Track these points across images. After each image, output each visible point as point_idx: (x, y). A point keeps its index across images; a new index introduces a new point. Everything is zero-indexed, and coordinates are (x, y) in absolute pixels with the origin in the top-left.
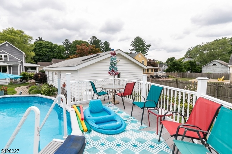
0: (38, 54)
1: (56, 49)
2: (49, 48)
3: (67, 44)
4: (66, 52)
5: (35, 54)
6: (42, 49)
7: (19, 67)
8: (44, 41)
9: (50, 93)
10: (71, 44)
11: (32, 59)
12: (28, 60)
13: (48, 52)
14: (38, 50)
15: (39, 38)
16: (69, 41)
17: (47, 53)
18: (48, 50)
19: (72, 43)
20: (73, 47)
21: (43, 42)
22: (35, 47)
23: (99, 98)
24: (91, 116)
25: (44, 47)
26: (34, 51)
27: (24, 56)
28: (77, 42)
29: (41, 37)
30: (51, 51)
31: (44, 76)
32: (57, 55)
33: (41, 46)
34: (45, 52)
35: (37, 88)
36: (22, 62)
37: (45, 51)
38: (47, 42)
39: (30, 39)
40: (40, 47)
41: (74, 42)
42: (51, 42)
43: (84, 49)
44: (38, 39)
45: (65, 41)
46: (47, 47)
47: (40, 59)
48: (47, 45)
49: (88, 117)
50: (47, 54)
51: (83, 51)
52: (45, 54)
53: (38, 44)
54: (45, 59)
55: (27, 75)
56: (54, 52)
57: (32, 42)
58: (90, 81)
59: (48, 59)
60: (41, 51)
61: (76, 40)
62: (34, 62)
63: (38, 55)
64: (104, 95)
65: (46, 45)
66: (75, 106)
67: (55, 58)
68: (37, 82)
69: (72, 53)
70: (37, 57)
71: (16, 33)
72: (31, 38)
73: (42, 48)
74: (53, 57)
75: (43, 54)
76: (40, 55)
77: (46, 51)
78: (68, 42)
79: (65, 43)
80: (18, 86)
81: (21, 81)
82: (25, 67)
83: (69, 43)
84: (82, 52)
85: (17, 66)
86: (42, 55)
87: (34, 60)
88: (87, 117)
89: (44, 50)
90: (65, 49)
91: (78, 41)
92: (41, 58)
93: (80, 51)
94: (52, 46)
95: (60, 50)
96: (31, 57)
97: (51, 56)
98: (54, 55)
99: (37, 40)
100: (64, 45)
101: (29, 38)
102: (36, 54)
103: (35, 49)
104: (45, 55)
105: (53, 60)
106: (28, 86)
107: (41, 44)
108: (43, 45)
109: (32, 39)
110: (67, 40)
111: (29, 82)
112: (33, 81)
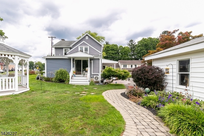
1: (122, 50)
2: (115, 51)
3: (132, 45)
4: (131, 53)
6: (109, 51)
8: (110, 44)
13: (114, 54)
15: (106, 42)
16: (133, 41)
17: (113, 55)
18: (114, 52)
19: (137, 43)
20: (138, 47)
25: (111, 50)
32: (122, 56)
33: (108, 49)
38: (113, 45)
40: (108, 50)
42: (116, 45)
46: (114, 49)
48: (114, 47)
65: (112, 47)
75: (109, 56)
76: (107, 58)
77: (113, 54)
78: (133, 43)
79: (129, 44)
85: (99, 59)
89: (110, 53)
90: (130, 50)
94: (117, 48)
95: (125, 51)
100: (128, 46)
104: (111, 57)
107: (108, 47)
108: (109, 48)
110: (131, 41)
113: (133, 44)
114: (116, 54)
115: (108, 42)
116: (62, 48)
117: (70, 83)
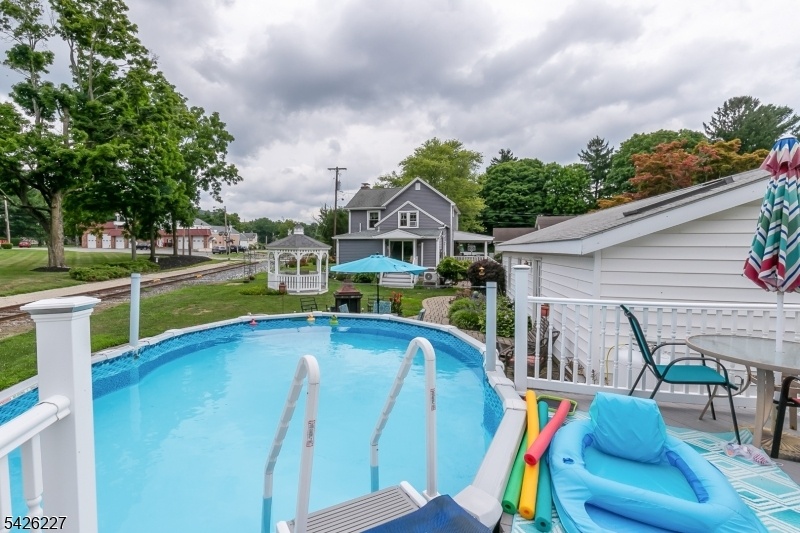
0: (496, 203)
1: (554, 179)
2: (529, 182)
3: (599, 156)
4: (594, 185)
5: (485, 203)
6: (508, 186)
7: (438, 244)
8: (515, 159)
9: (505, 328)
10: (614, 153)
11: (477, 218)
12: (468, 224)
13: (525, 194)
14: (496, 191)
15: (502, 152)
16: (605, 143)
17: (522, 198)
18: (525, 187)
19: (618, 148)
20: (621, 165)
21: (512, 164)
22: (489, 181)
23: (661, 391)
24: (578, 461)
25: (514, 179)
26: (484, 194)
27: (455, 212)
28: (642, 140)
29: (506, 150)
30: (536, 189)
31: (497, 273)
32: (556, 201)
33: (506, 178)
34: (515, 195)
35: (471, 306)
36: (447, 229)
37: (518, 192)
38: (526, 161)
39: (475, 162)
40: (503, 181)
41: (626, 147)
42: (536, 160)
43: (670, 167)
44: (499, 157)
45: (589, 147)
46: (526, 176)
47: (500, 219)
48: (525, 170)
49: (565, 461)
50: (521, 200)
51: (664, 173)
52: (516, 200)
53: (497, 171)
54: (516, 217)
55: (455, 266)
56: (545, 191)
57: (480, 170)
58: (622, 306)
59: (525, 218)
60: (504, 194)
61: (636, 136)
62: (482, 229)
63: (494, 207)
64: (712, 387)
65: (520, 171)
66: (532, 396)
67: (548, 212)
68: (477, 289)
69: (616, 190)
70: (491, 214)
71: (442, 151)
72: (477, 157)
73: (508, 183)
74: (542, 209)
75: (509, 200)
76: (502, 206)
77: (520, 192)
78: (601, 150)
79: (587, 153)
80: (431, 294)
81: (442, 283)
82: (456, 243)
83: (604, 152)
84: (660, 179)
85: (435, 240)
86: (508, 206)
87: (482, 222)
88: (557, 459)
89: (513, 190)
90: (587, 176)
91: (646, 137)
92: (503, 214)
93: (646, 176)
94: (538, 173)
95: (569, 183)
96: (474, 214)
97: (536, 205)
98: (544, 204)
99: (495, 159)
100: (583, 163)
101: (473, 158)
102: (491, 202)
103: (489, 189)
104: (515, 204)
105: (540, 218)
106: (453, 298)
107: (506, 171)
108: (510, 174)
109: (477, 161)
110: (596, 143)
111: (460, 285)
112: (468, 284)
113: (602, 153)
114: (532, 191)
115: (509, 152)
116: (365, 211)
117: (381, 283)
